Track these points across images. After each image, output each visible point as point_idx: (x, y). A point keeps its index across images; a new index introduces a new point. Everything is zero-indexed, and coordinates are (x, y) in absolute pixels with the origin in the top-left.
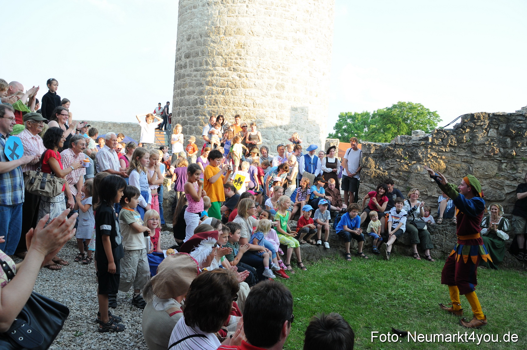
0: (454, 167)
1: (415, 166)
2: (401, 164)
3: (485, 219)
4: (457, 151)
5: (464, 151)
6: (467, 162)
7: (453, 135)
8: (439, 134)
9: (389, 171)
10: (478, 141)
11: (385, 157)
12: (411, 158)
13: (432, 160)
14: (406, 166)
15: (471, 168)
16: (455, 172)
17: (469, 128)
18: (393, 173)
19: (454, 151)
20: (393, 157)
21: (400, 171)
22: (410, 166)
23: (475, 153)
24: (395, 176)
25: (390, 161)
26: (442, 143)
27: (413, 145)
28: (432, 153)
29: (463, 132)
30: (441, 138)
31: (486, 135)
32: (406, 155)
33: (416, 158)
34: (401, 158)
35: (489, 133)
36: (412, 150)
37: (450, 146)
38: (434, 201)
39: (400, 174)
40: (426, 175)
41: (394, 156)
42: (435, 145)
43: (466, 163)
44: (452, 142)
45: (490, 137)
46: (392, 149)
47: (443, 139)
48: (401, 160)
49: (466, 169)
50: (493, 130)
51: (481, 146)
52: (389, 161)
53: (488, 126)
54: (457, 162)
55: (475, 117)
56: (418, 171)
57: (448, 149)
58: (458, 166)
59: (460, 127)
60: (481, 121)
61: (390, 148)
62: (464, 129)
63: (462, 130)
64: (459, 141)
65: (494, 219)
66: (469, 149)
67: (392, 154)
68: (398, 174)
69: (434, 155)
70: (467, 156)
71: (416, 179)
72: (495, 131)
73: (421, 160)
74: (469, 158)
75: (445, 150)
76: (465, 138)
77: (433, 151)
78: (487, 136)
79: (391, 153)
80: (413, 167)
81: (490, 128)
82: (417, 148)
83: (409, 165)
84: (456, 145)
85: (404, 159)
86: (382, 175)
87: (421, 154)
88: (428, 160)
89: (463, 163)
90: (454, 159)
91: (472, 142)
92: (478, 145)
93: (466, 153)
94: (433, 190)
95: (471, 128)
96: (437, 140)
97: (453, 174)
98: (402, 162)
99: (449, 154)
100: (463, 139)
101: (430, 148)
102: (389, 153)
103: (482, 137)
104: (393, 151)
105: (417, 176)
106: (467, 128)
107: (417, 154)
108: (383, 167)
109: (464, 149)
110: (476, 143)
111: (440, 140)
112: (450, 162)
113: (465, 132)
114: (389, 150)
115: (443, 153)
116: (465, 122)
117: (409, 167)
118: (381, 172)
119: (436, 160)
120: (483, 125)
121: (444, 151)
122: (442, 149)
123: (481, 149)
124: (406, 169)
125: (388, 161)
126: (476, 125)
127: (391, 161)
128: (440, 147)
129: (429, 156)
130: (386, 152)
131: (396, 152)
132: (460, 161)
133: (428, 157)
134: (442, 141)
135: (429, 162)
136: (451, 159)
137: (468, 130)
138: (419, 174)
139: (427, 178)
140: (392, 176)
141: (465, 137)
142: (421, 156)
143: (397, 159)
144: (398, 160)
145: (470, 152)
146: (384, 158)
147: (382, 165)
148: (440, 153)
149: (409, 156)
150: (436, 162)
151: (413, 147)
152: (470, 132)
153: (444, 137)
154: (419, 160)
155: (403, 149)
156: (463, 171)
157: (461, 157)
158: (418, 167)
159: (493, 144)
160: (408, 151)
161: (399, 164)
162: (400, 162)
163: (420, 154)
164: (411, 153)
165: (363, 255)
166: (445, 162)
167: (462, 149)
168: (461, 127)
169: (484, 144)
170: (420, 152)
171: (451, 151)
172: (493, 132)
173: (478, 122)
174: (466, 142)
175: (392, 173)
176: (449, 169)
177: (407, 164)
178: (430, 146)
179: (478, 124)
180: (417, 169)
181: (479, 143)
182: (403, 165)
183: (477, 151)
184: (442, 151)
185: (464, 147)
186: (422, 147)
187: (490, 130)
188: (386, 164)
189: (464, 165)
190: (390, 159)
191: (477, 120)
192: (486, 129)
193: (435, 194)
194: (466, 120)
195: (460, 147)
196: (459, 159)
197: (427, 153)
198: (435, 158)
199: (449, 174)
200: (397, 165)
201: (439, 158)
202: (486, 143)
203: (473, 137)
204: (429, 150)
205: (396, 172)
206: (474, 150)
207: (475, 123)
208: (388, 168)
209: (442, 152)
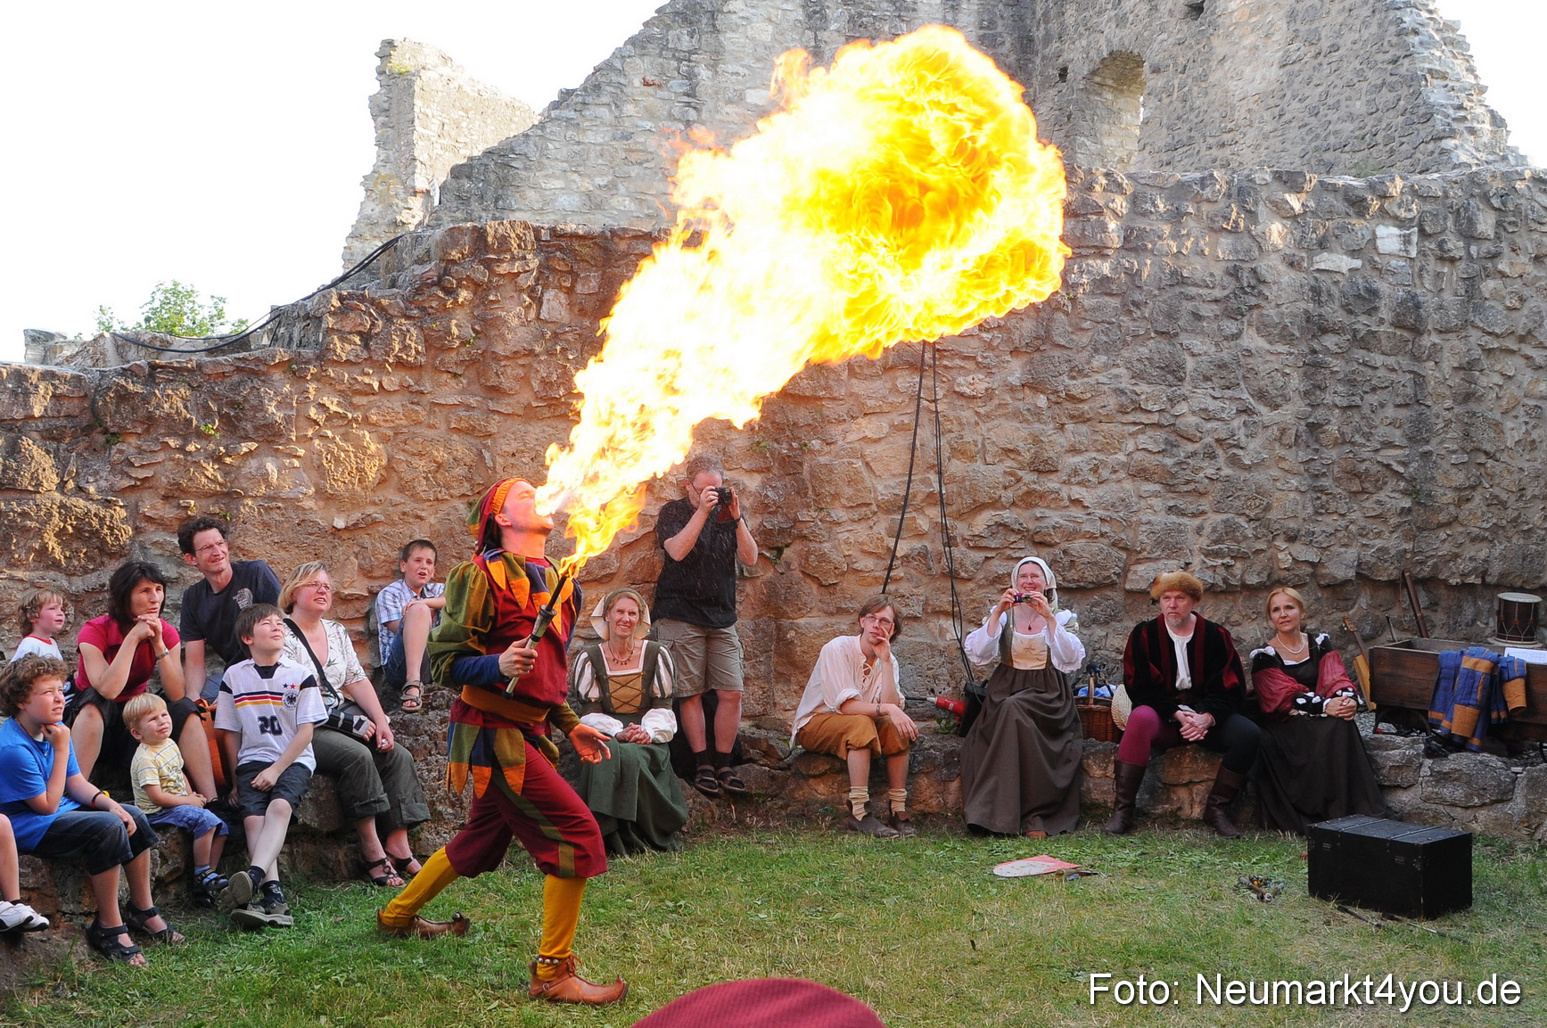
0: (420, 455)
1: (253, 463)
2: (192, 462)
3: (585, 661)
4: (427, 387)
5: (453, 383)
6: (469, 431)
7: (408, 317)
8: (352, 315)
9: (132, 498)
10: (505, 341)
11: (105, 431)
12: (231, 425)
13: (330, 434)
14: (211, 469)
15: (487, 455)
16: (427, 479)
17: (467, 288)
18: (153, 507)
19: (417, 388)
20: (147, 431)
21: (185, 492)
22: (231, 465)
23: (495, 391)
24: (162, 518)
25: (132, 450)
26: (365, 355)
27: (239, 369)
28: (325, 400)
29: (449, 305)
30: (360, 333)
31: (532, 315)
32: (207, 414)
33: (256, 429)
34: (187, 431)
35: (545, 307)
36: (235, 388)
37: (400, 364)
38: (351, 613)
39: (187, 508)
40: (308, 504)
41: (150, 421)
42: (338, 363)
43: (465, 437)
44: (405, 348)
45: (546, 322)
46: (139, 389)
47: (366, 338)
48: (186, 441)
49: (468, 461)
50: (556, 296)
51: (521, 362)
52: (129, 446)
53: (537, 280)
54: (431, 433)
55: (490, 239)
56: (268, 486)
57: (391, 382)
58: (441, 455)
59: (433, 284)
60: (513, 259)
61: (131, 387)
62: (449, 291)
63: (441, 294)
64: (436, 343)
65: (622, 653)
66: (472, 373)
67: (142, 413)
68: (179, 506)
69: (334, 408)
70: (469, 408)
71: (266, 525)
72: (562, 296)
73: (281, 435)
74: (475, 414)
75: (381, 385)
76: (455, 331)
77: (328, 389)
78: (538, 318)
79: (134, 410)
80: (244, 471)
81: (546, 287)
82: (257, 383)
83: (228, 460)
84: (422, 359)
85: (201, 435)
86: (102, 520)
87: (279, 406)
88: (310, 433)
89: (455, 437)
90: (418, 423)
91: (482, 344)
92: (506, 357)
93: (463, 392)
94: (344, 566)
95: (476, 286)
96: (342, 339)
97: (422, 486)
98: (191, 448)
99: (396, 403)
100: (449, 333)
101: (316, 378)
102: (126, 408)
103: (523, 325)
104: (145, 399)
105: (268, 510)
106: (460, 285)
107: (260, 407)
108: (103, 483)
109: (455, 375)
110: (500, 349)
111: (357, 339)
112: (402, 437)
113: (456, 300)
114: (123, 396)
115: (372, 398)
116: (454, 262)
117: (226, 470)
118: (93, 508)
119: (342, 430)
120: (519, 273)
121: (376, 385)
122: (367, 380)
123: (521, 372)
124: (214, 481)
125: (121, 452)
126: (492, 272)
127: (139, 448)
128: (357, 370)
129: (313, 412)
130: (112, 408)
131: (159, 406)
132: (443, 427)
133: (309, 418)
134: (366, 346)
135: (317, 442)
136: (404, 422)
137: (464, 295)
138: (273, 499)
139: (313, 517)
140: (149, 519)
141: (458, 326)
142: (279, 416)
143: (169, 435)
144: (173, 442)
145: (475, 388)
146: (101, 439)
147: (96, 473)
148: (357, 400)
149: (223, 417)
150: (345, 437)
151: (236, 378)
152: (471, 302)
153: (373, 324)
154: (270, 435)
155: (193, 388)
156: (460, 471)
157: (445, 411)
158: (270, 466)
159: (564, 350)
160: (217, 398)
161: (178, 462)
162: (181, 449)
163: (272, 409)
164: (233, 404)
165: (159, 923)
166: (384, 439)
167: (445, 376)
168: (438, 283)
169: (531, 353)
170: (271, 400)
171: (405, 388)
172: (555, 304)
173: (500, 261)
174: (463, 344)
175: (146, 509)
176: (402, 467)
177: (218, 459)
178: (313, 370)
179: (503, 268)
180: (265, 477)
181: (511, 347)
182: (197, 463)
183: (506, 383)
184: (368, 391)
185: (454, 369)
186: (277, 375)
187: (546, 297)
188: (113, 465)
189: (461, 447)
190: (133, 441)
191: (499, 252)
192: (531, 290)
193: (351, 586)
194: (455, 254)
195: (436, 369)
196: (439, 420)
197: (305, 402)
198: (341, 422)
199: (401, 490)
200: (169, 465)
201: (355, 420)
202: (538, 349)
203: (486, 325)
204: (312, 387)
205: (166, 498)
206: (493, 381)
207: (488, 264)
208: (126, 483)
209: (367, 394)
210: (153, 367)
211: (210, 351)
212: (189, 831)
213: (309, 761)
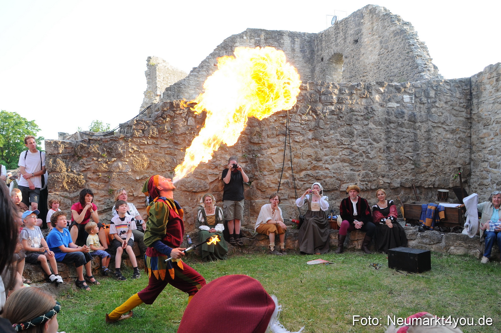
0: (158, 160)
1: (115, 163)
2: (99, 163)
3: (200, 212)
4: (159, 143)
5: (166, 142)
6: (170, 154)
7: (154, 125)
8: (139, 125)
9: (85, 173)
10: (179, 130)
11: (78, 156)
12: (109, 154)
13: (135, 155)
14: (105, 165)
15: (175, 160)
16: (160, 166)
17: (169, 117)
18: (90, 175)
19: (156, 143)
20: (88, 156)
21: (98, 171)
22: (110, 164)
23: (177, 144)
24: (93, 178)
25: (85, 161)
26: (143, 135)
27: (111, 140)
28: (133, 147)
29: (164, 122)
30: (142, 130)
31: (185, 124)
32: (103, 151)
33: (116, 155)
34: (98, 156)
35: (189, 122)
36: (110, 144)
37: (152, 137)
38: (141, 201)
39: (99, 175)
40: (130, 173)
41: (89, 153)
42: (136, 137)
43: (170, 156)
44: (153, 133)
45: (189, 126)
46: (86, 145)
47: (143, 131)
48: (98, 158)
49: (170, 161)
50: (192, 119)
51: (183, 136)
52: (84, 160)
53: (187, 115)
54: (160, 155)
55: (174, 105)
56: (119, 169)
57: (150, 142)
58: (163, 160)
59: (160, 117)
60: (180, 110)
61: (84, 145)
62: (164, 118)
63: (162, 119)
64: (161, 132)
65: (210, 210)
66: (170, 139)
67: (87, 151)
68: (97, 175)
69: (135, 149)
70: (170, 148)
71: (119, 179)
72: (193, 119)
73: (122, 156)
74: (172, 149)
75: (147, 143)
76: (166, 128)
77: (134, 144)
78: (187, 125)
79: (85, 151)
80: (113, 165)
81: (189, 117)
82: (116, 143)
83: (109, 163)
84: (158, 136)
85: (102, 157)
86: (77, 179)
87: (122, 149)
88: (130, 155)
89: (167, 155)
90: (157, 152)
91: (173, 131)
92: (179, 135)
93: (168, 144)
94: (139, 189)
95: (171, 117)
96: (137, 131)
97: (158, 168)
98: (99, 160)
99: (151, 147)
100: (164, 129)
101: (131, 141)
102: (82, 150)
103: (183, 126)
104: (88, 148)
105: (119, 175)
106: (167, 117)
107: (117, 149)
108: (78, 169)
109: (166, 140)
110: (177, 133)
111: (141, 131)
112: (153, 156)
113: (166, 121)
114: (82, 147)
115: (145, 146)
116: (165, 111)
117: (109, 165)
118: (75, 176)
119: (138, 154)
120: (182, 113)
121: (146, 143)
122: (144, 142)
123: (183, 138)
124: (106, 168)
125: (82, 161)
126: (175, 113)
127: (86, 160)
128: (141, 139)
129: (130, 150)
130: (79, 150)
131: (91, 150)
132: (163, 153)
133: (129, 152)
134: (143, 133)
135: (131, 158)
136: (153, 152)
137: (168, 119)
138: (121, 172)
139: (131, 177)
140: (90, 178)
141: (166, 127)
142: (122, 151)
143: (94, 157)
144: (95, 159)
145: (171, 143)
146: (77, 158)
147: (76, 167)
148: (141, 147)
149: (107, 152)
150: (139, 156)
151: (110, 142)
152: (170, 121)
153: (145, 127)
154: (120, 156)
155: (100, 145)
156: (168, 164)
157: (164, 149)
158: (120, 164)
159: (194, 133)
160: (106, 147)
161: (96, 164)
162: (97, 160)
163: (120, 149)
164: (110, 149)
165: (94, 280)
166: (148, 157)
167: (164, 140)
168: (161, 116)
169: (185, 133)
170: (119, 147)
171: (153, 143)
172: (191, 121)
173: (177, 110)
174: (168, 132)
175: (89, 176)
176: (153, 164)
177: (106, 163)
178: (130, 139)
179: (178, 112)
180: (119, 167)
181: (181, 132)
182: (101, 164)
183: (179, 142)
184: (144, 144)
185: (166, 138)
186: (121, 141)
187: (189, 119)
188: (80, 165)
189: (168, 158)
190: (85, 158)
191: (176, 108)
192: (185, 118)
193: (141, 194)
194: (165, 109)
195: (161, 138)
196: (162, 151)
197: (128, 147)
198: (137, 152)
199: (153, 169)
200: (94, 164)
201: (141, 152)
202: (187, 133)
203: (174, 127)
204: (130, 144)
205: (93, 173)
206: (176, 141)
207: (174, 111)
208: (83, 169)
209: (144, 145)
210: (89, 140)
211: (104, 136)
212: (101, 257)
213: (133, 238)
